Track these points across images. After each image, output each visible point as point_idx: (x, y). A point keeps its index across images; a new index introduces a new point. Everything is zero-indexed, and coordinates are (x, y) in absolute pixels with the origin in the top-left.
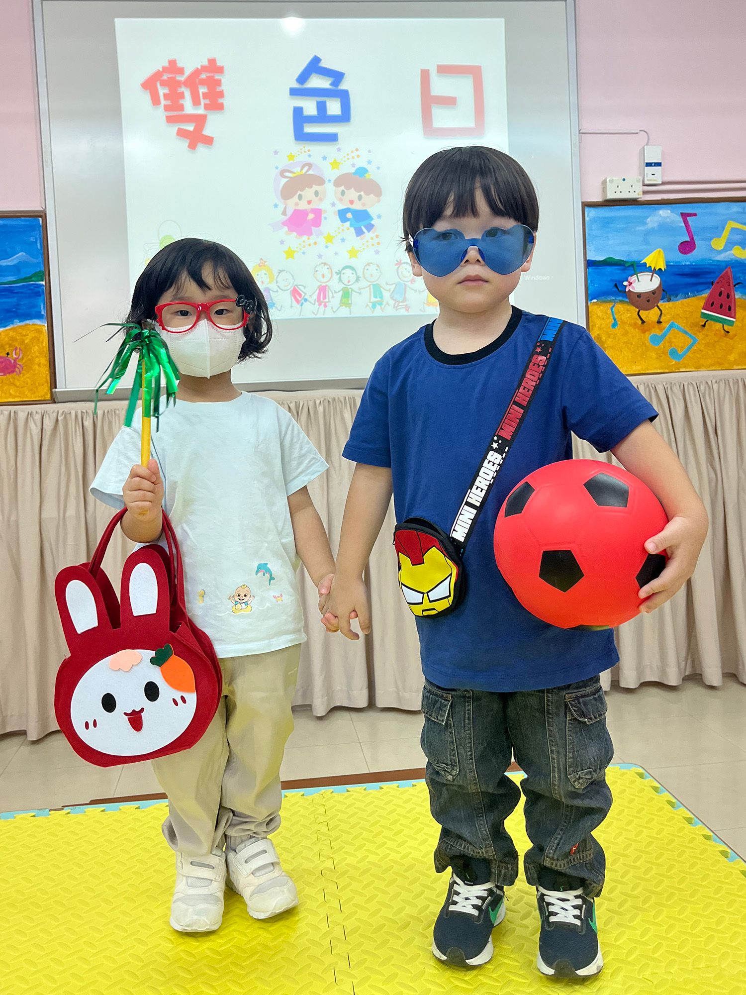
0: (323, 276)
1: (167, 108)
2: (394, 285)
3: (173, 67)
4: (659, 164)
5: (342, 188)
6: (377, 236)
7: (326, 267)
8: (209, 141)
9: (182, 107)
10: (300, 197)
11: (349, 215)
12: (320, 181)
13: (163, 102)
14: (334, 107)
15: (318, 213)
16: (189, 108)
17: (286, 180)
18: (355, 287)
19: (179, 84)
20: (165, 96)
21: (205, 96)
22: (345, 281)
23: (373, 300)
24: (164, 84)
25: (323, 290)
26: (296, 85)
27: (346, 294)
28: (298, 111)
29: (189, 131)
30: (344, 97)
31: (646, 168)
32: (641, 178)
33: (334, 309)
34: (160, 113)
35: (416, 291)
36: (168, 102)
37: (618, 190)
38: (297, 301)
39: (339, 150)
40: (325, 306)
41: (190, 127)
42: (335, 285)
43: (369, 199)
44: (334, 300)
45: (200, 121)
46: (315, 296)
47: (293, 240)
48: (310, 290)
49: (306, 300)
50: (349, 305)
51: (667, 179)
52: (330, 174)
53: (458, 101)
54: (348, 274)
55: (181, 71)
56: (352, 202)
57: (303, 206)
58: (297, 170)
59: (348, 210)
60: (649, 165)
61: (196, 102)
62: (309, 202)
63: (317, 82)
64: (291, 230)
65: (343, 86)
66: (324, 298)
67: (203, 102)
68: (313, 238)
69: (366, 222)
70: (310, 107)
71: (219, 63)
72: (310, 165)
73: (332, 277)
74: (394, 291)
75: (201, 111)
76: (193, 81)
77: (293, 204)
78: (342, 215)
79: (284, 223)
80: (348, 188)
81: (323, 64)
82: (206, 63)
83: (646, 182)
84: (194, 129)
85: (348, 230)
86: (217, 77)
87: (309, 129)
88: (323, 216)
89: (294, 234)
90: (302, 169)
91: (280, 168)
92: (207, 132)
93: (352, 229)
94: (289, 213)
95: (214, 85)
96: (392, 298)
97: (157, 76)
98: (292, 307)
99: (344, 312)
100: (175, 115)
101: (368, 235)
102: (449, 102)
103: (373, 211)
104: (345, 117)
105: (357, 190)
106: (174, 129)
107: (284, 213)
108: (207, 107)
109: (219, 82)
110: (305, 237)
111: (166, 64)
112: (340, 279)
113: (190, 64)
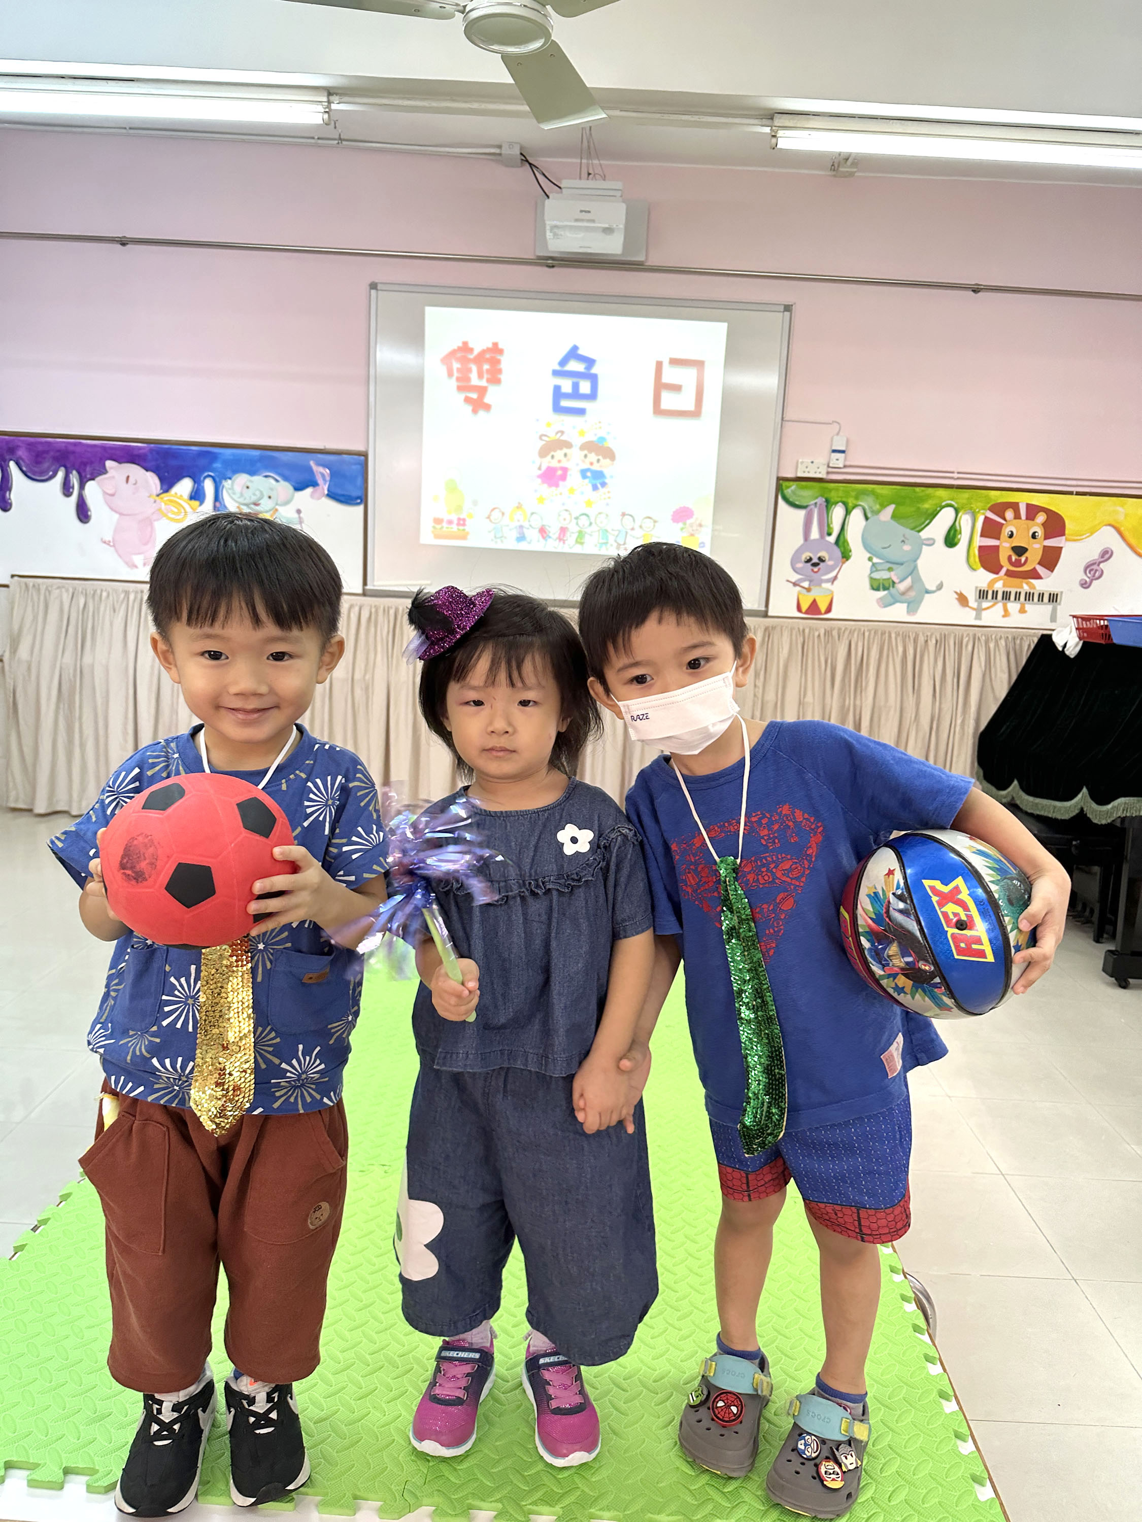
0: (565, 519)
1: (458, 379)
2: (617, 532)
3: (465, 348)
4: (843, 452)
5: (586, 452)
6: (609, 492)
7: (568, 513)
8: (487, 407)
9: (469, 379)
10: (553, 457)
11: (589, 474)
12: (568, 445)
13: (456, 374)
14: (585, 387)
15: (565, 470)
16: (475, 380)
17: (544, 442)
18: (588, 530)
19: (470, 360)
20: (458, 370)
21: (488, 371)
22: (581, 525)
23: (602, 541)
24: (458, 360)
25: (563, 530)
26: (558, 368)
27: (581, 534)
28: (557, 389)
29: (472, 399)
30: (594, 379)
31: (833, 454)
32: (826, 462)
33: (570, 546)
34: (453, 383)
35: (634, 537)
36: (460, 375)
37: (807, 470)
38: (543, 537)
39: (586, 421)
40: (564, 543)
41: (474, 396)
42: (573, 528)
43: (606, 462)
44: (571, 539)
45: (482, 391)
46: (557, 535)
47: (545, 489)
48: (554, 531)
49: (550, 537)
50: (582, 543)
51: (848, 463)
52: (577, 441)
53: (683, 389)
54: (584, 521)
55: (471, 350)
56: (592, 464)
57: (554, 464)
58: (553, 436)
59: (588, 470)
60: (834, 451)
61: (480, 376)
62: (559, 461)
63: (575, 366)
64: (543, 482)
65: (594, 371)
66: (564, 535)
67: (486, 376)
68: (560, 489)
69: (601, 481)
70: (566, 386)
71: (500, 346)
72: (562, 432)
73: (571, 521)
74: (617, 536)
75: (483, 383)
76: (480, 359)
77: (547, 462)
78: (583, 473)
79: (539, 476)
80: (590, 452)
81: (580, 352)
82: (490, 346)
83: (831, 465)
84: (478, 397)
85: (587, 485)
86: (499, 357)
87: (565, 403)
88: (569, 473)
89: (545, 486)
90: (557, 433)
91: (540, 434)
92: (487, 400)
93: (590, 487)
94: (544, 468)
95: (495, 363)
96: (616, 541)
97: (453, 353)
98: (538, 541)
99: (578, 549)
100: (464, 386)
101: (601, 490)
102: (677, 388)
103: (606, 472)
104: (593, 396)
105: (597, 454)
106: (462, 396)
107: (540, 468)
108: (488, 381)
109: (499, 362)
110: (554, 488)
111: (461, 345)
112: (577, 524)
113: (478, 347)
